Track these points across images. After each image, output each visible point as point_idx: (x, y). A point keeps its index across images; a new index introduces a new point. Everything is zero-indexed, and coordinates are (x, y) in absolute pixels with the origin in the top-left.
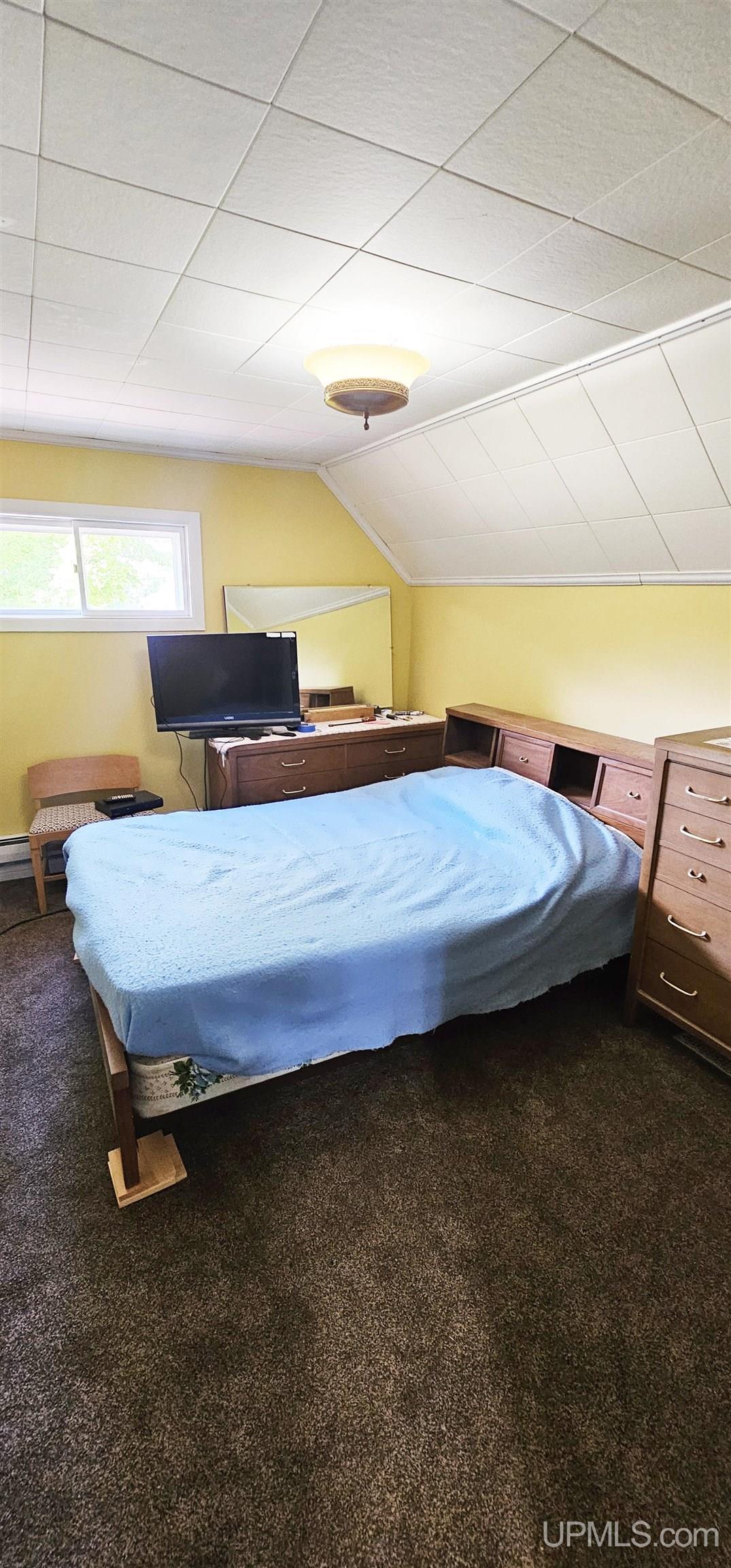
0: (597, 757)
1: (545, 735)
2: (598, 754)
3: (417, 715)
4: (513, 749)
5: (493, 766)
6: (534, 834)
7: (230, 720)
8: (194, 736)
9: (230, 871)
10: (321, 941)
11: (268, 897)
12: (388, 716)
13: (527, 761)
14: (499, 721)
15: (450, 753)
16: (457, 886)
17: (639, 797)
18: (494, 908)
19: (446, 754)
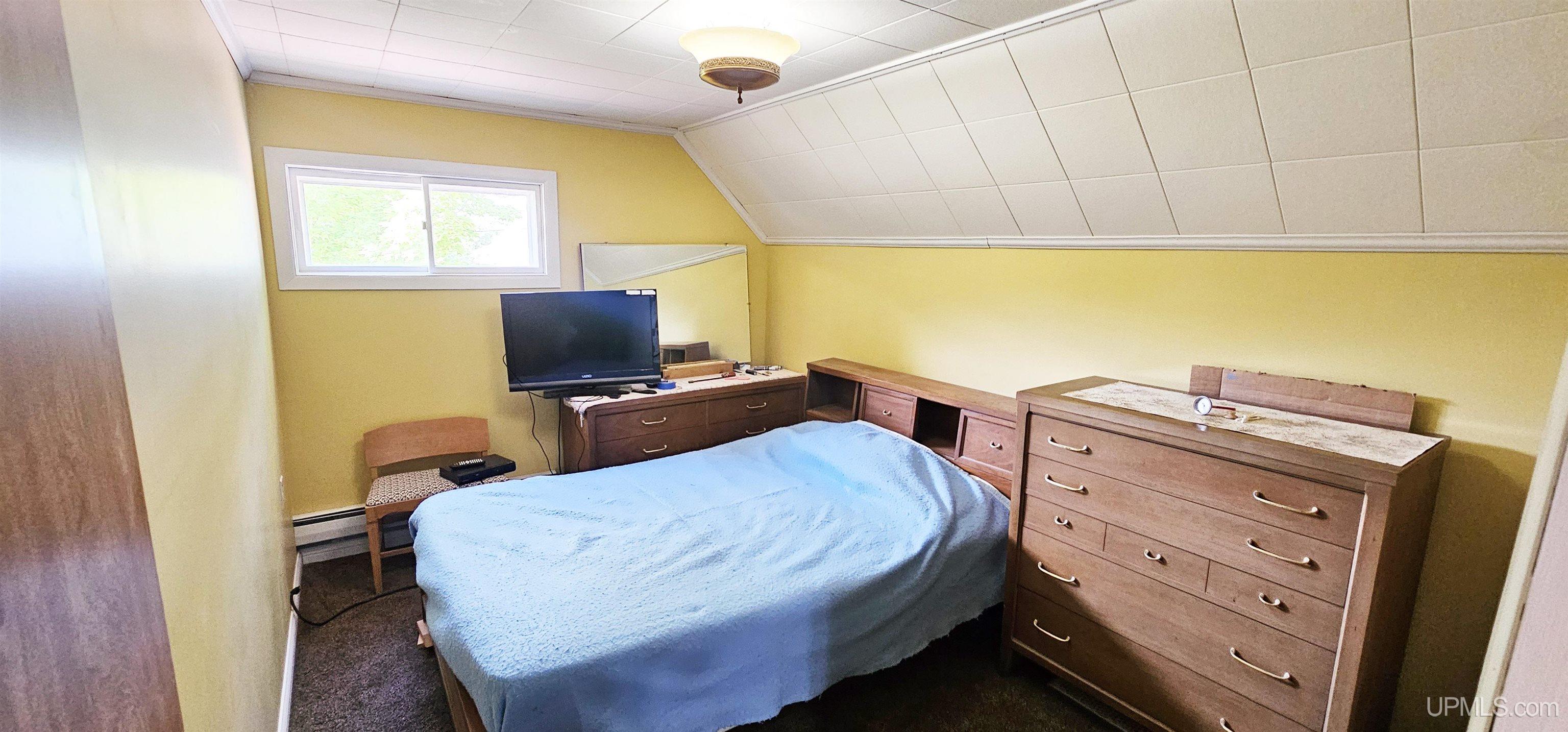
0: (959, 410)
1: (907, 388)
2: (960, 407)
3: (776, 370)
4: (876, 402)
5: (856, 420)
6: (904, 486)
7: (587, 379)
8: (549, 395)
9: (600, 538)
10: (705, 609)
11: (644, 565)
12: (747, 372)
13: (890, 415)
14: (861, 376)
15: (812, 407)
16: (834, 544)
17: (1001, 448)
18: (874, 564)
19: (807, 409)
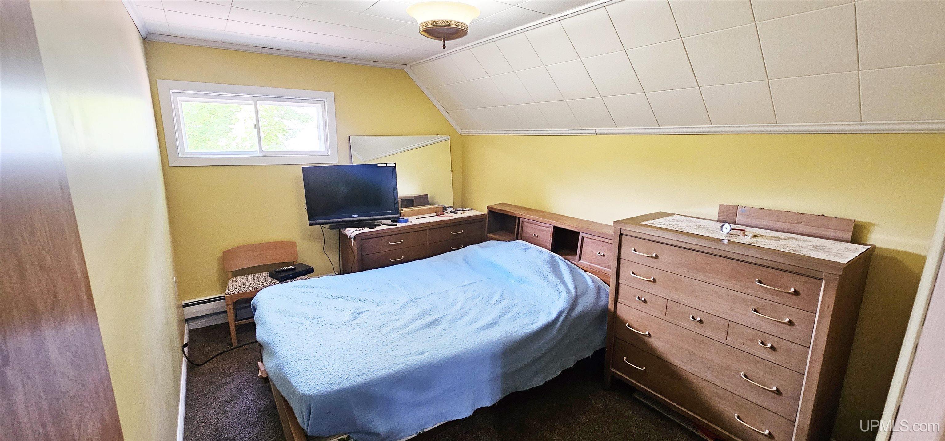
0: (578, 233)
1: (547, 220)
2: (579, 231)
3: (469, 210)
4: (529, 230)
5: (517, 239)
6: (546, 279)
7: (355, 217)
8: (333, 227)
9: (365, 312)
10: (428, 353)
11: (391, 327)
12: (451, 212)
13: (538, 236)
14: (519, 213)
15: (490, 233)
16: (504, 313)
17: (604, 255)
18: (528, 325)
19: (487, 234)
